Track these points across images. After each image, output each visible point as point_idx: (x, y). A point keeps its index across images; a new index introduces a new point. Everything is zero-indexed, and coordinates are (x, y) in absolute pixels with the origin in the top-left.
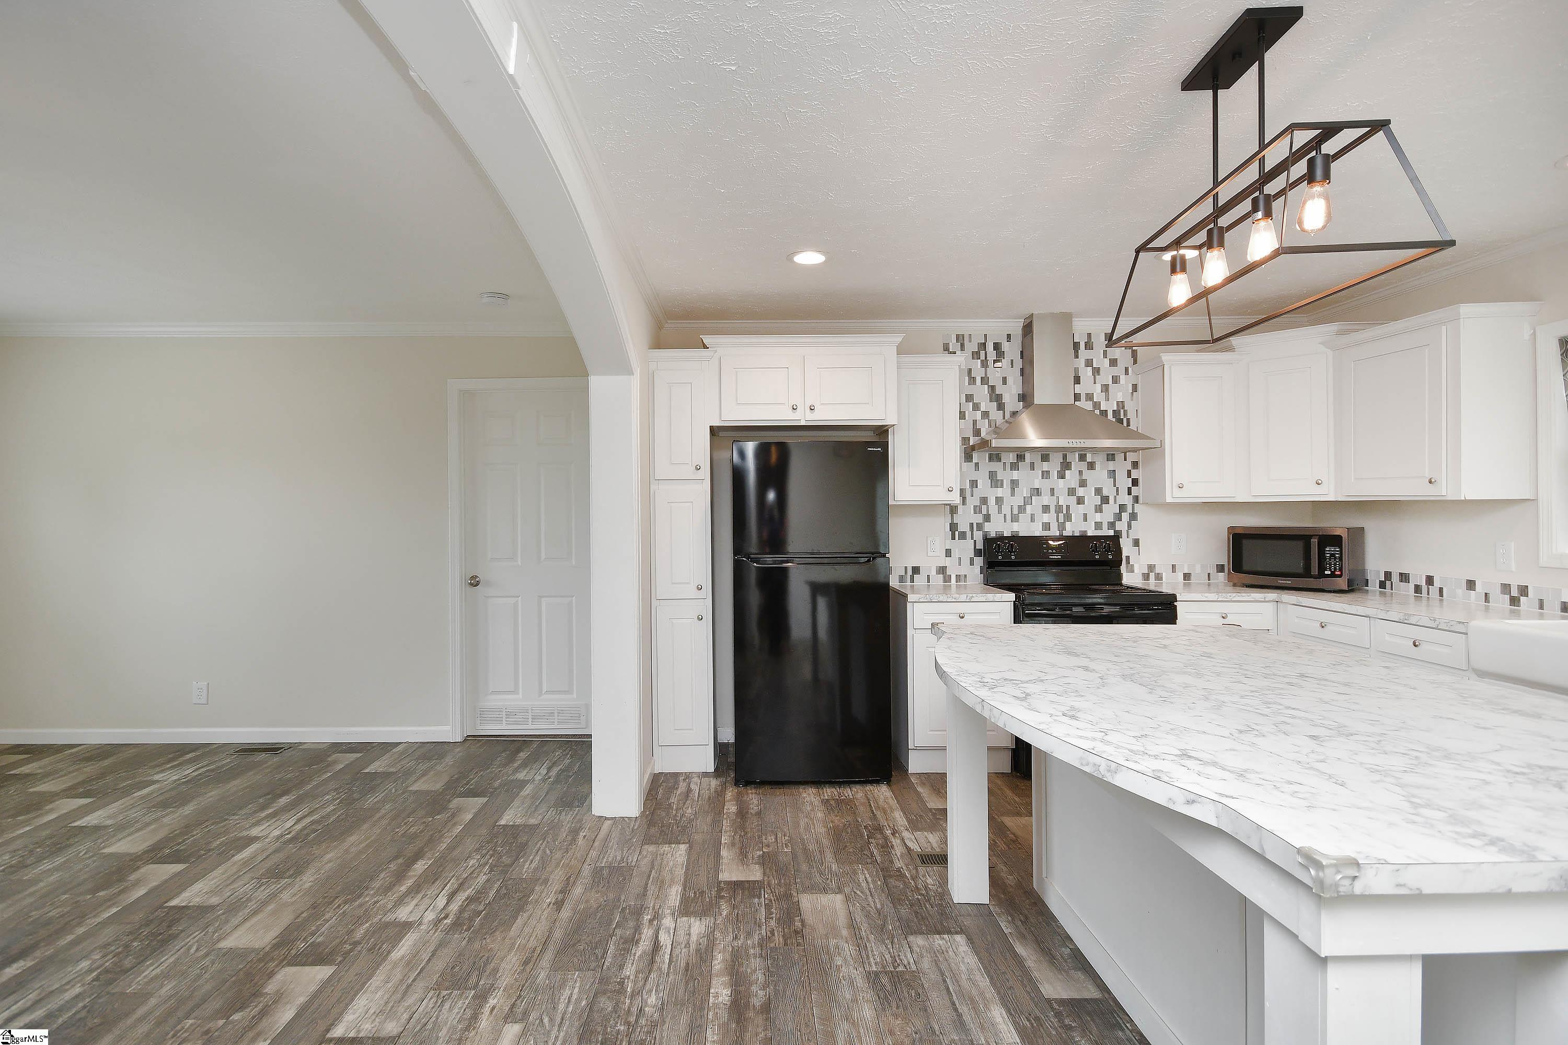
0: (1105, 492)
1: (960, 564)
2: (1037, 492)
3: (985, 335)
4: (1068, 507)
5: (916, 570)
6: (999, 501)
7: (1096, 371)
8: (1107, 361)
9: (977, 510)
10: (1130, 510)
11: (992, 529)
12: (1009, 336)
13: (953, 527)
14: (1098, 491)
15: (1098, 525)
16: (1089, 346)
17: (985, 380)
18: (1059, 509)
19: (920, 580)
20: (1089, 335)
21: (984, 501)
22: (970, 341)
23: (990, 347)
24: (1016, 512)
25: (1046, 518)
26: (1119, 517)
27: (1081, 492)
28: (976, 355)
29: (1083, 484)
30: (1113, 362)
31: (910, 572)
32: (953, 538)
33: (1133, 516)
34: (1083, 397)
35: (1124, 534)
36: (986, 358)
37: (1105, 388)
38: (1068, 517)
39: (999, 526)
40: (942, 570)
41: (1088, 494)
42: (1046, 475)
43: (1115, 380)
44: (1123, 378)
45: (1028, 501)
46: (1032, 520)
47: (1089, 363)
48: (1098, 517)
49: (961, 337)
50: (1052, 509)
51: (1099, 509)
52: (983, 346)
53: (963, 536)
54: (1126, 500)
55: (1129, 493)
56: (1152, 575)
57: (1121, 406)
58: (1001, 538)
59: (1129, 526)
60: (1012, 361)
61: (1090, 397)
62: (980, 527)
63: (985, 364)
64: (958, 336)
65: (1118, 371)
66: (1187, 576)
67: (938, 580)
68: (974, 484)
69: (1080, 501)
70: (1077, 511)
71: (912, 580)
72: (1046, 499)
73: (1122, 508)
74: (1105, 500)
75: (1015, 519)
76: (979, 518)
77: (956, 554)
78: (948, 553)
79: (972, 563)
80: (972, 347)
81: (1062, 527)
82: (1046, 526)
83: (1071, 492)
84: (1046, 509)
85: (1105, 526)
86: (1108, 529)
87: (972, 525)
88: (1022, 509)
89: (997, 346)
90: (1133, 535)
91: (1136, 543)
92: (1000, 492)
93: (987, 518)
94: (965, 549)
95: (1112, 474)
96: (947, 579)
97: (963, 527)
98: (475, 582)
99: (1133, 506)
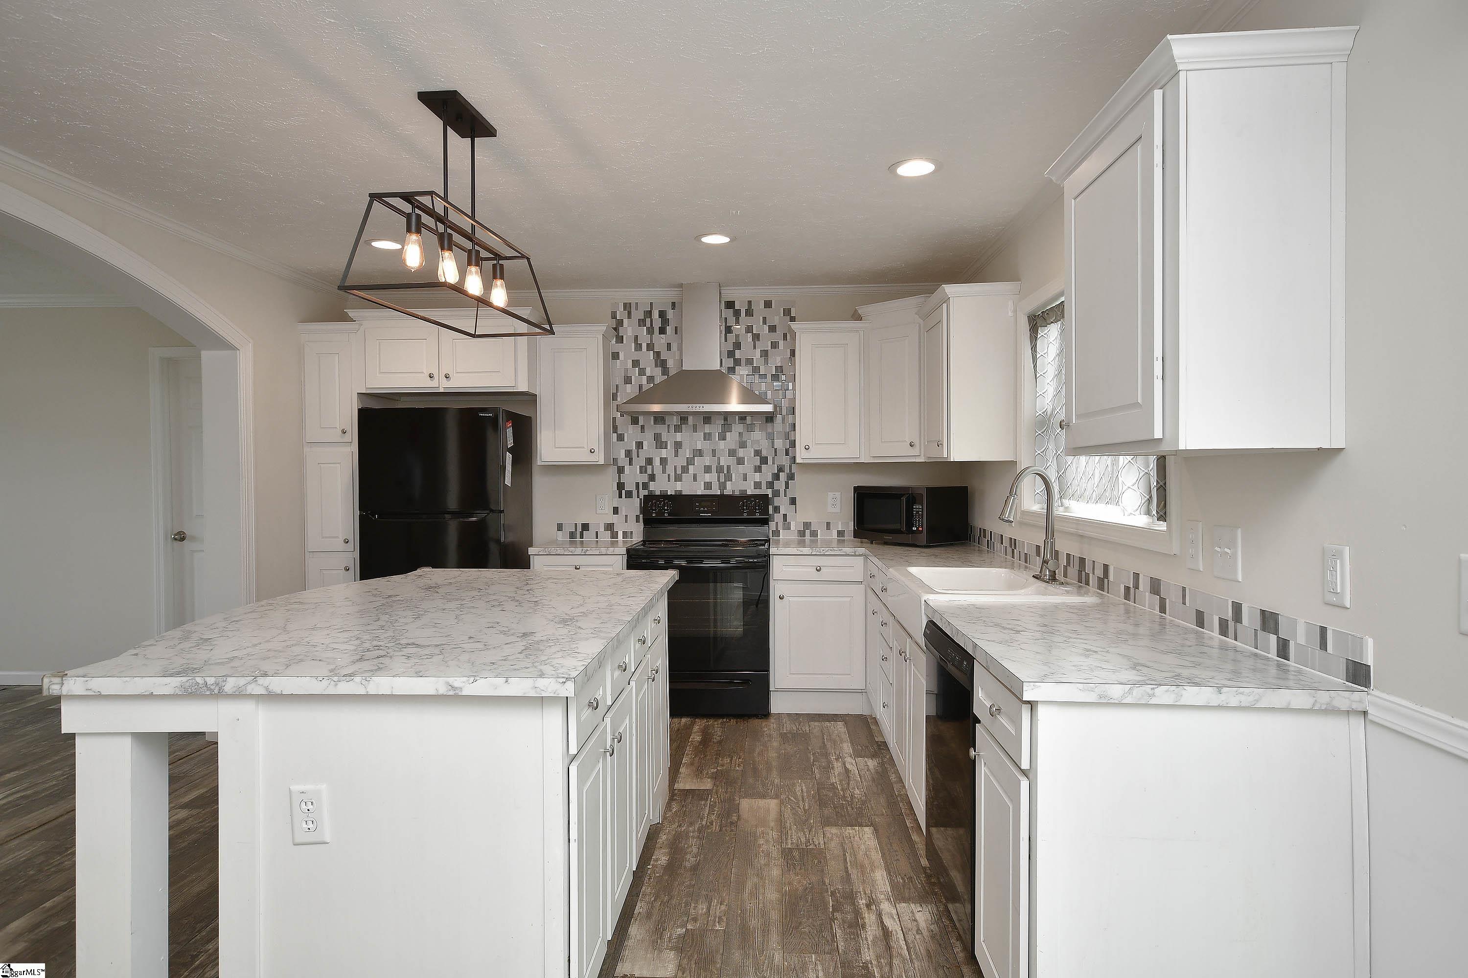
0: (764, 453)
1: (626, 522)
2: (699, 453)
3: (651, 304)
4: (729, 467)
5: (585, 527)
6: (663, 461)
7: (756, 337)
8: (766, 328)
9: (643, 470)
10: (787, 470)
11: (656, 488)
12: (673, 304)
13: (620, 486)
14: (757, 453)
15: (757, 485)
16: (749, 313)
17: (650, 347)
18: (720, 469)
19: (589, 536)
20: (750, 302)
21: (649, 461)
22: (637, 309)
23: (655, 315)
24: (679, 472)
25: (708, 477)
26: (776, 477)
27: (741, 453)
28: (642, 322)
29: (743, 445)
30: (772, 329)
31: (579, 529)
32: (620, 496)
33: (791, 477)
34: (743, 362)
35: (782, 493)
36: (652, 325)
37: (765, 354)
38: (729, 477)
39: (663, 485)
40: (610, 527)
41: (747, 453)
42: (707, 437)
43: (775, 345)
44: (781, 343)
45: (690, 461)
46: (695, 479)
47: (749, 329)
48: (757, 477)
49: (628, 305)
50: (714, 469)
51: (758, 469)
52: (649, 314)
53: (629, 494)
54: (785, 461)
55: (787, 454)
56: (808, 532)
57: (779, 370)
58: (664, 496)
59: (787, 487)
60: (676, 328)
61: (749, 362)
62: (645, 486)
63: (650, 331)
64: (625, 305)
65: (778, 336)
66: (840, 533)
67: (606, 536)
68: (640, 445)
69: (740, 461)
70: (737, 472)
71: (582, 537)
72: (707, 460)
73: (781, 469)
74: (764, 460)
75: (678, 478)
76: (644, 478)
77: (623, 512)
78: (616, 511)
79: (638, 521)
80: (638, 315)
81: (723, 486)
82: (708, 485)
83: (732, 453)
84: (708, 469)
85: (764, 486)
86: (767, 489)
87: (637, 484)
88: (685, 469)
89: (662, 314)
90: (790, 495)
91: (793, 501)
92: (664, 453)
93: (652, 478)
94: (632, 507)
95: (771, 438)
96: (614, 535)
97: (630, 486)
98: (181, 537)
99: (790, 467)
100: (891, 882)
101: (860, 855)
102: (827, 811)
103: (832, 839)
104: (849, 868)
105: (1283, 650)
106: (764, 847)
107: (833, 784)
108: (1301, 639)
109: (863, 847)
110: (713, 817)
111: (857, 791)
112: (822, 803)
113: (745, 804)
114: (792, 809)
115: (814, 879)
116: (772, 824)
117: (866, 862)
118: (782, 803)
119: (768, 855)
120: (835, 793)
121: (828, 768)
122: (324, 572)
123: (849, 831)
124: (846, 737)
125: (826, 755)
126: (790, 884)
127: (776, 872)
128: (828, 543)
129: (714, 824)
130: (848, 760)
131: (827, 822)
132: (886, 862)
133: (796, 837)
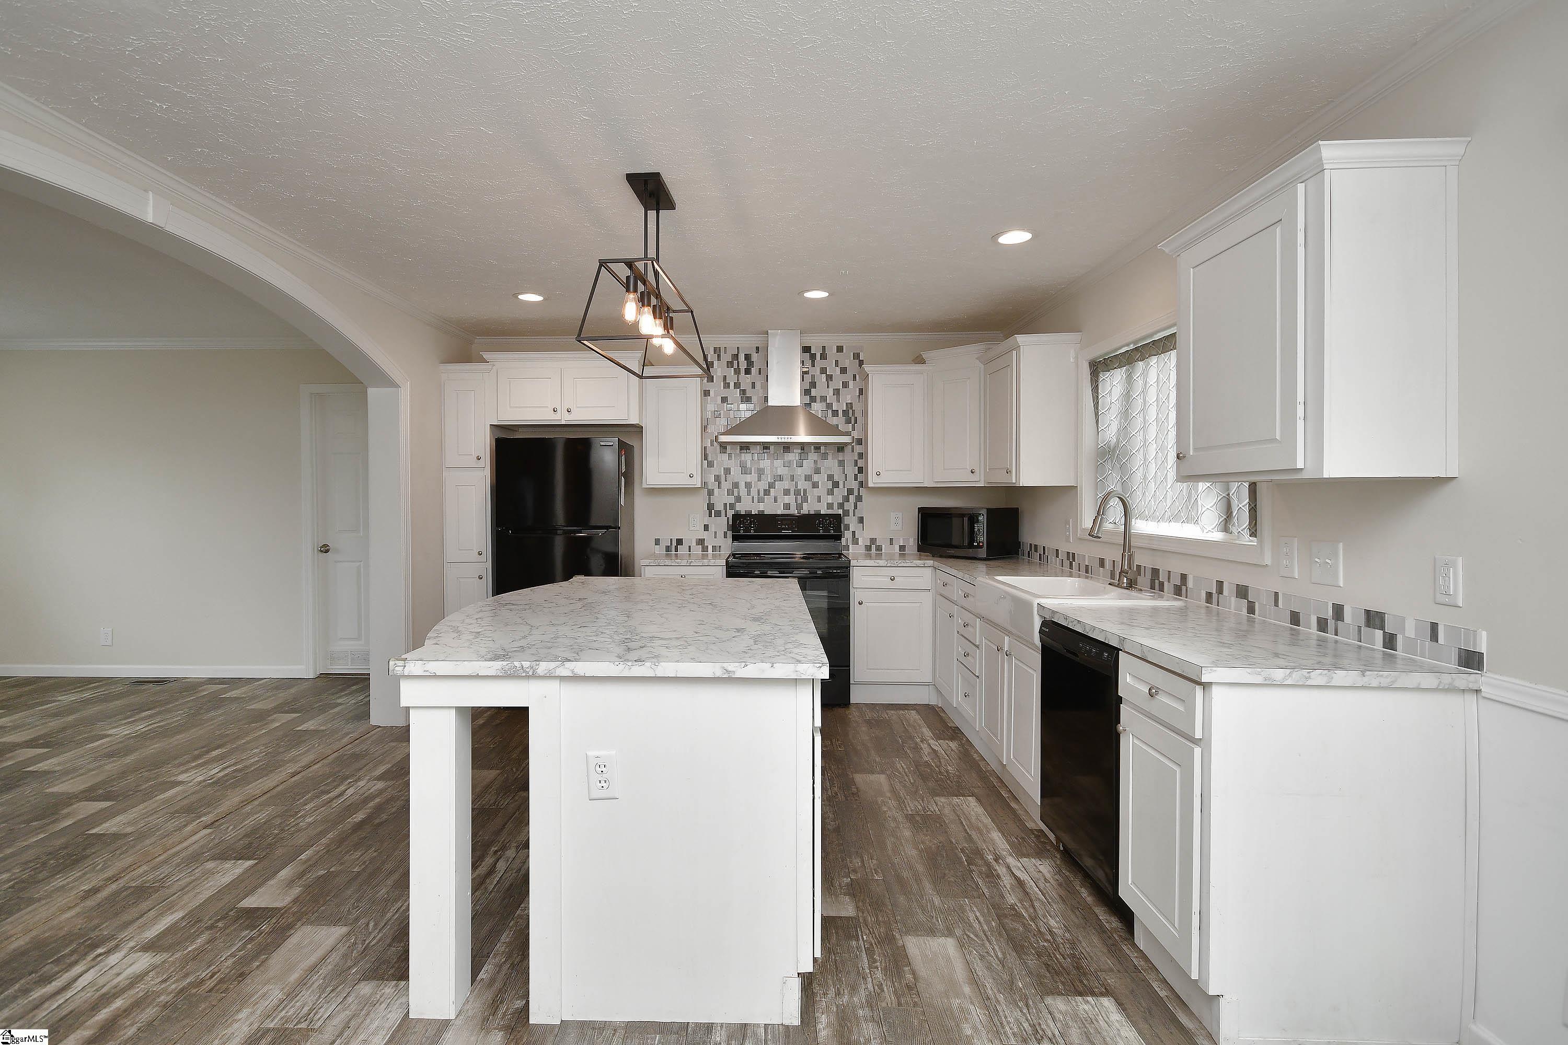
0: (836, 478)
1: (715, 537)
2: (781, 478)
3: (738, 348)
4: (805, 491)
5: (680, 542)
6: (748, 485)
7: (830, 378)
8: (838, 369)
9: (730, 492)
10: (856, 493)
11: (742, 508)
12: (757, 348)
13: (710, 507)
14: (830, 477)
15: (830, 506)
16: (824, 356)
17: (737, 385)
18: (797, 493)
19: (682, 550)
20: (824, 348)
21: (736, 485)
22: (725, 353)
23: (742, 357)
24: (762, 493)
25: (787, 499)
26: (846, 499)
27: (816, 478)
28: (730, 364)
29: (817, 471)
30: (844, 371)
31: (674, 544)
32: (710, 516)
33: (859, 498)
34: (818, 399)
35: (851, 513)
36: (738, 366)
37: (837, 392)
38: (805, 499)
39: (748, 505)
40: (701, 542)
41: (822, 479)
42: (787, 465)
43: (845, 385)
44: (851, 383)
45: (771, 485)
46: (776, 501)
47: (823, 371)
48: (830, 499)
49: (718, 350)
50: (792, 492)
51: (830, 492)
52: (736, 357)
53: (718, 514)
54: (854, 485)
55: (856, 479)
56: (873, 547)
57: (849, 406)
58: (748, 515)
59: (856, 507)
60: (760, 369)
61: (824, 399)
62: (732, 506)
63: (737, 372)
64: (715, 349)
65: (848, 377)
66: (902, 548)
67: (698, 550)
68: (727, 471)
69: (815, 485)
70: (812, 494)
71: (676, 550)
72: (786, 484)
73: (850, 492)
74: (836, 485)
75: (761, 500)
76: (731, 499)
77: (712, 528)
78: (706, 528)
79: (725, 536)
80: (725, 358)
81: (799, 507)
82: (787, 506)
83: (808, 478)
84: (787, 492)
85: (835, 506)
86: (838, 509)
87: (725, 505)
88: (767, 492)
89: (747, 357)
90: (858, 514)
91: (861, 520)
92: (748, 478)
93: (738, 499)
94: (721, 524)
95: (841, 463)
96: (705, 549)
97: (719, 507)
98: (325, 549)
99: (859, 489)
100: (1007, 841)
101: (973, 819)
102: (931, 784)
103: (944, 807)
104: (968, 830)
105: (1390, 641)
106: (889, 814)
107: (926, 762)
108: (1410, 631)
109: (972, 813)
110: (836, 789)
111: (949, 768)
112: (924, 778)
113: (859, 778)
114: (900, 782)
115: (941, 839)
116: (888, 795)
117: (980, 825)
118: (889, 777)
119: (895, 819)
120: (931, 769)
121: (917, 749)
122: (461, 580)
123: (956, 800)
124: (922, 722)
125: (911, 738)
126: (923, 843)
127: (907, 833)
128: (891, 557)
129: (839, 794)
130: (931, 742)
131: (934, 793)
132: (997, 826)
133: (912, 806)
